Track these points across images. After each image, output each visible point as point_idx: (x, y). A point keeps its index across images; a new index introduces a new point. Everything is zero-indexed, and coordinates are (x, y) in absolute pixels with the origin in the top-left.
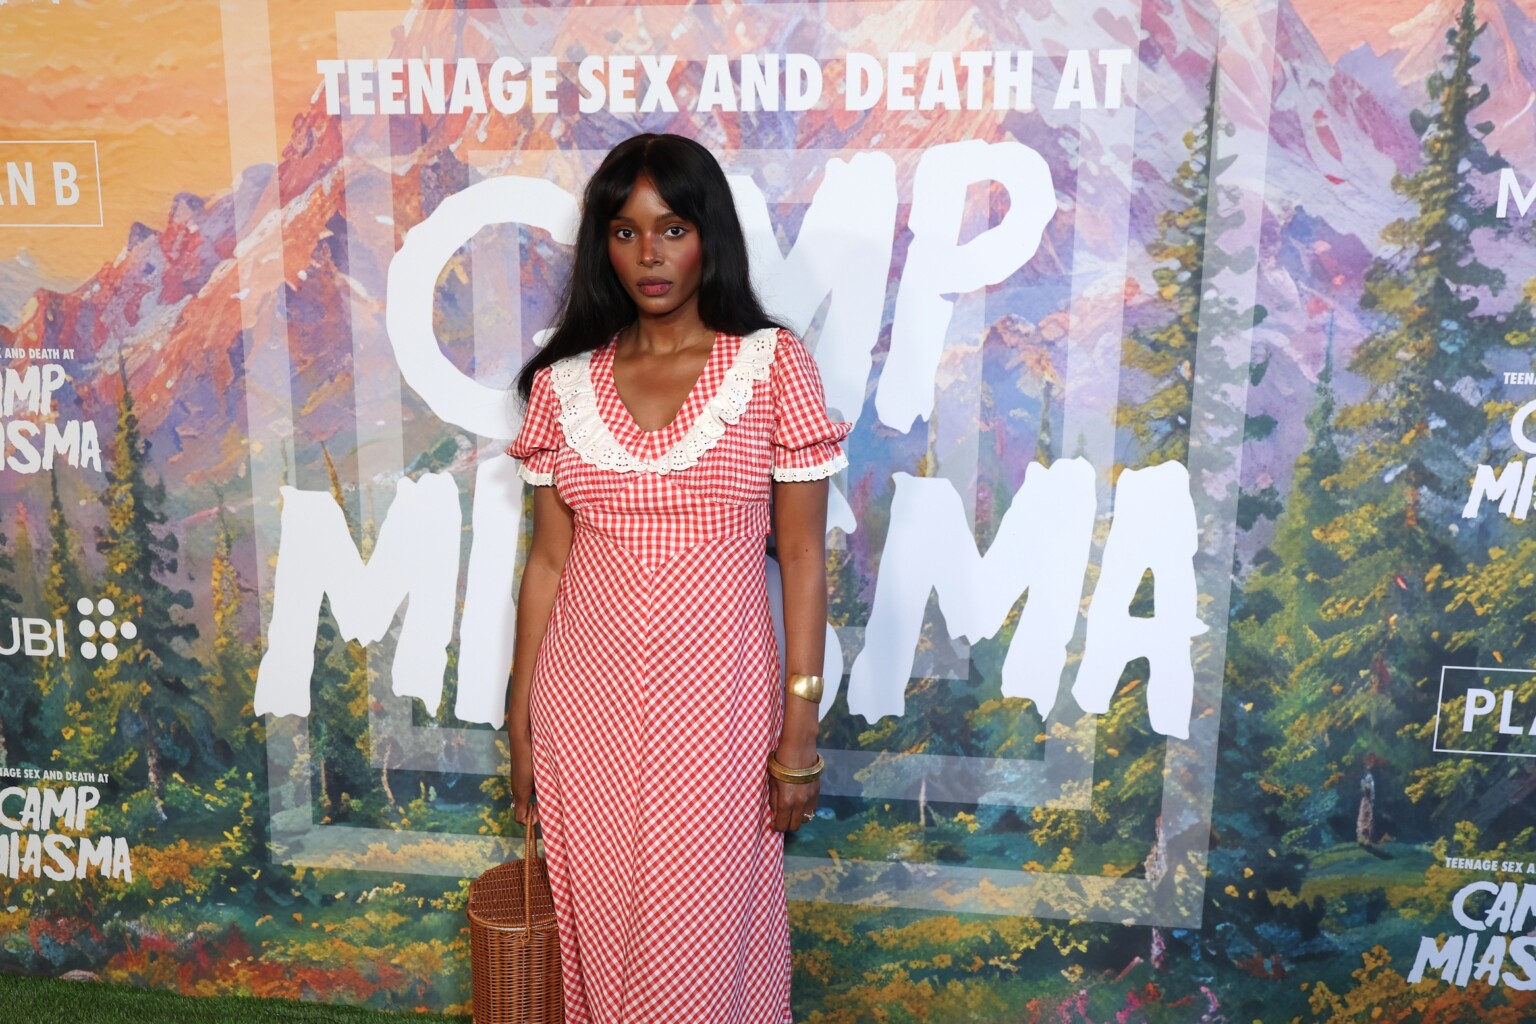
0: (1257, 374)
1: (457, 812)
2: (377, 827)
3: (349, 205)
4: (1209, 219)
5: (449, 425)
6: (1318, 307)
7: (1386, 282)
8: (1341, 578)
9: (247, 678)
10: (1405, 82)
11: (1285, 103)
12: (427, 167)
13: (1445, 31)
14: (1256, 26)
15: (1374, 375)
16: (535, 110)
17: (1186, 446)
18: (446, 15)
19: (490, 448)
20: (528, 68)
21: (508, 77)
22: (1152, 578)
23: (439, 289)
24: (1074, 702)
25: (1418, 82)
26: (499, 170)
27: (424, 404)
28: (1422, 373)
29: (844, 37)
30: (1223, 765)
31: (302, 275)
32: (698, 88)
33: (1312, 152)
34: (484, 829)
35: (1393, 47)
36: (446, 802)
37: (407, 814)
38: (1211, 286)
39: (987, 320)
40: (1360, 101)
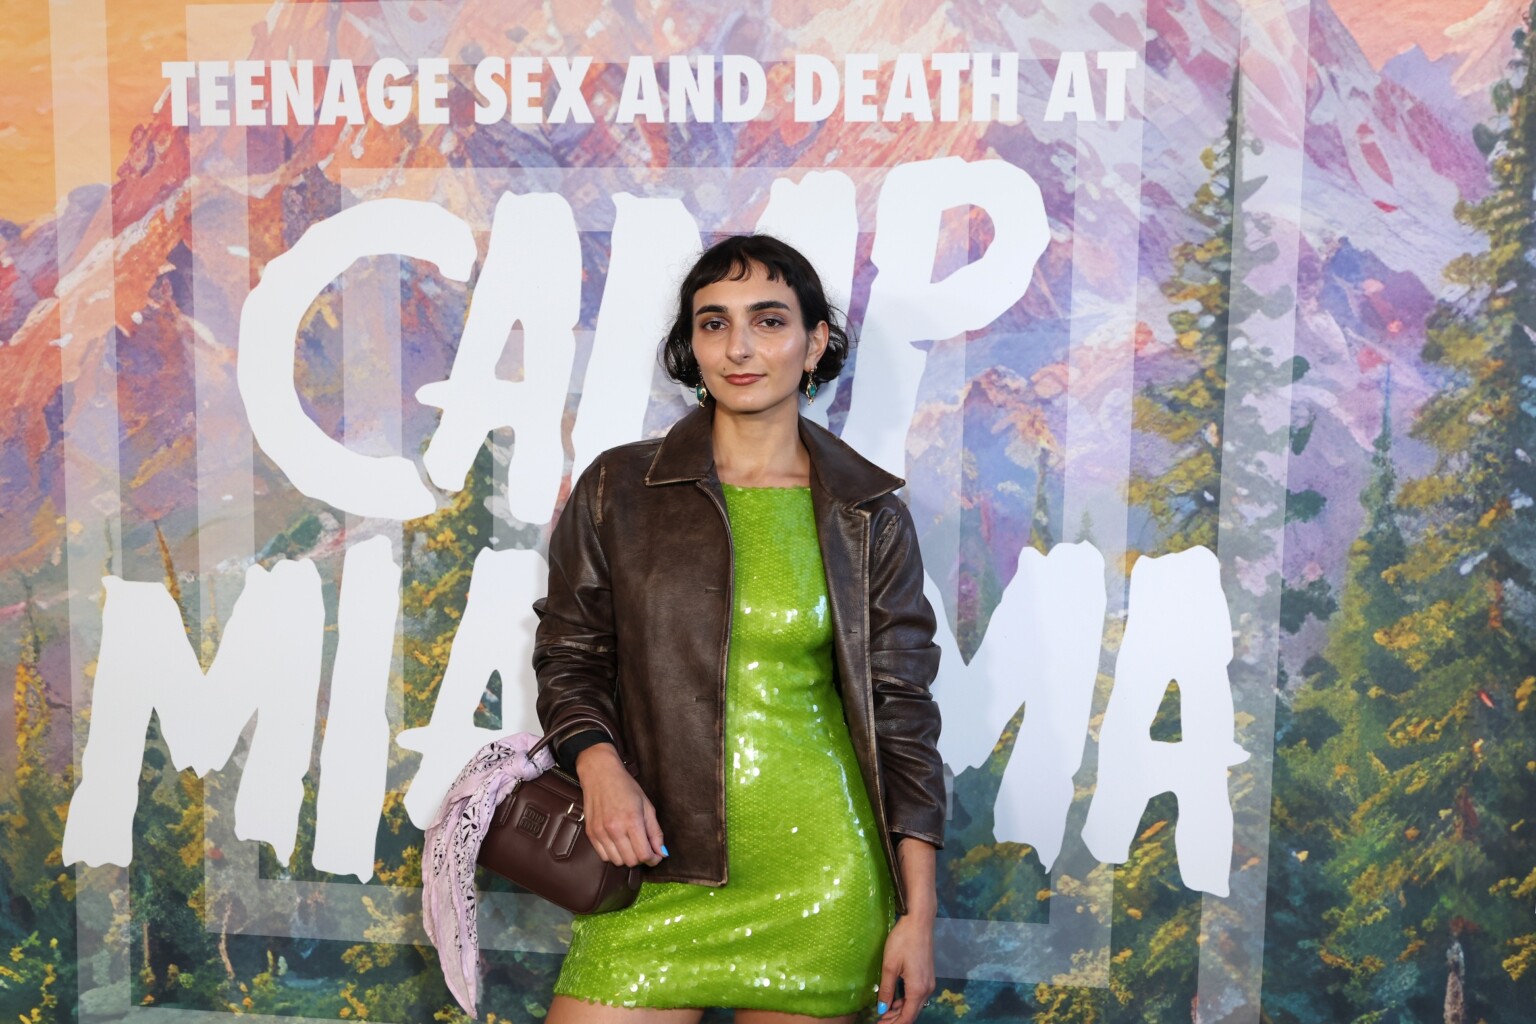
0: (1299, 440)
1: (313, 990)
2: (212, 1009)
3: (196, 232)
4: (1235, 253)
5: (311, 499)
6: (1371, 359)
7: (1452, 329)
8: (1411, 693)
9: (54, 817)
10: (1466, 92)
11: (1322, 115)
12: (291, 188)
13: (1510, 32)
14: (1285, 25)
15: (1442, 443)
16: (422, 120)
17: (1215, 528)
18: (316, 11)
19: (361, 528)
20: (414, 71)
21: (390, 81)
22: (1178, 692)
23: (302, 334)
24: (1084, 850)
25: (1482, 92)
26: (378, 191)
27: (281, 474)
28: (1500, 440)
29: (792, 35)
30: (1272, 930)
31: (137, 317)
32: (618, 95)
33: (1357, 173)
34: (346, 1011)
35: (1450, 50)
36: (299, 977)
37: (250, 992)
38: (1240, 333)
39: (968, 373)
40: (1411, 113)
